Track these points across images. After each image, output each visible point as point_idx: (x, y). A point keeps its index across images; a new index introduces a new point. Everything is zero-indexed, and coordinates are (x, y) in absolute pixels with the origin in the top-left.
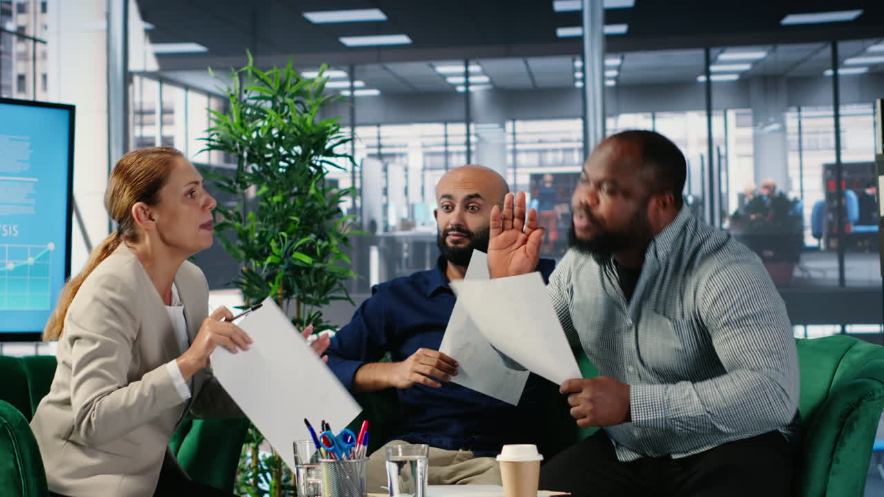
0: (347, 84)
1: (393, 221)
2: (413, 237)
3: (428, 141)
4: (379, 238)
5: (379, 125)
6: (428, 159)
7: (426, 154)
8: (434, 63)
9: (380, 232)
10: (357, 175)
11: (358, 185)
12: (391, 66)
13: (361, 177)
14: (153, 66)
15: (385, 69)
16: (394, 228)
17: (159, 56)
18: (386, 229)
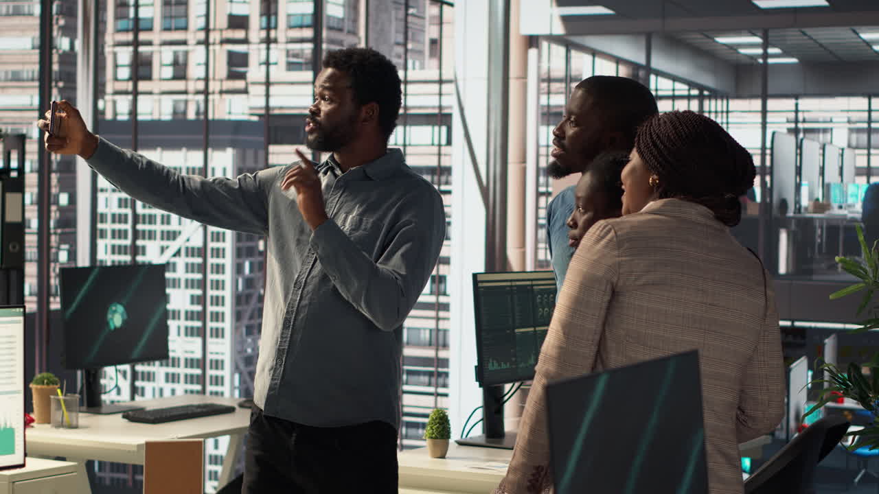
0: (760, 51)
1: (805, 202)
2: (828, 220)
3: (854, 116)
4: (790, 218)
5: (797, 97)
6: (854, 136)
7: (851, 130)
8: (857, 28)
9: (790, 214)
10: (768, 152)
11: (768, 163)
12: (810, 32)
13: (772, 155)
14: (559, 30)
15: (805, 34)
16: (806, 209)
17: (566, 19)
18: (798, 209)
